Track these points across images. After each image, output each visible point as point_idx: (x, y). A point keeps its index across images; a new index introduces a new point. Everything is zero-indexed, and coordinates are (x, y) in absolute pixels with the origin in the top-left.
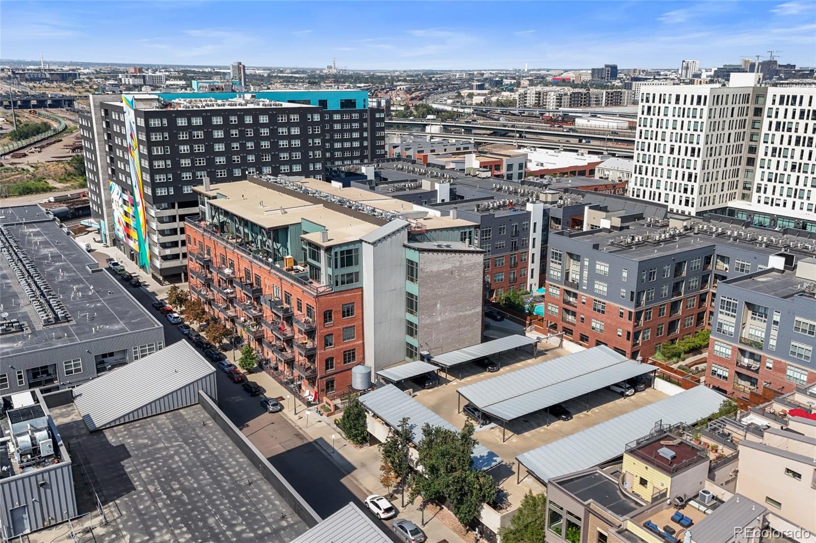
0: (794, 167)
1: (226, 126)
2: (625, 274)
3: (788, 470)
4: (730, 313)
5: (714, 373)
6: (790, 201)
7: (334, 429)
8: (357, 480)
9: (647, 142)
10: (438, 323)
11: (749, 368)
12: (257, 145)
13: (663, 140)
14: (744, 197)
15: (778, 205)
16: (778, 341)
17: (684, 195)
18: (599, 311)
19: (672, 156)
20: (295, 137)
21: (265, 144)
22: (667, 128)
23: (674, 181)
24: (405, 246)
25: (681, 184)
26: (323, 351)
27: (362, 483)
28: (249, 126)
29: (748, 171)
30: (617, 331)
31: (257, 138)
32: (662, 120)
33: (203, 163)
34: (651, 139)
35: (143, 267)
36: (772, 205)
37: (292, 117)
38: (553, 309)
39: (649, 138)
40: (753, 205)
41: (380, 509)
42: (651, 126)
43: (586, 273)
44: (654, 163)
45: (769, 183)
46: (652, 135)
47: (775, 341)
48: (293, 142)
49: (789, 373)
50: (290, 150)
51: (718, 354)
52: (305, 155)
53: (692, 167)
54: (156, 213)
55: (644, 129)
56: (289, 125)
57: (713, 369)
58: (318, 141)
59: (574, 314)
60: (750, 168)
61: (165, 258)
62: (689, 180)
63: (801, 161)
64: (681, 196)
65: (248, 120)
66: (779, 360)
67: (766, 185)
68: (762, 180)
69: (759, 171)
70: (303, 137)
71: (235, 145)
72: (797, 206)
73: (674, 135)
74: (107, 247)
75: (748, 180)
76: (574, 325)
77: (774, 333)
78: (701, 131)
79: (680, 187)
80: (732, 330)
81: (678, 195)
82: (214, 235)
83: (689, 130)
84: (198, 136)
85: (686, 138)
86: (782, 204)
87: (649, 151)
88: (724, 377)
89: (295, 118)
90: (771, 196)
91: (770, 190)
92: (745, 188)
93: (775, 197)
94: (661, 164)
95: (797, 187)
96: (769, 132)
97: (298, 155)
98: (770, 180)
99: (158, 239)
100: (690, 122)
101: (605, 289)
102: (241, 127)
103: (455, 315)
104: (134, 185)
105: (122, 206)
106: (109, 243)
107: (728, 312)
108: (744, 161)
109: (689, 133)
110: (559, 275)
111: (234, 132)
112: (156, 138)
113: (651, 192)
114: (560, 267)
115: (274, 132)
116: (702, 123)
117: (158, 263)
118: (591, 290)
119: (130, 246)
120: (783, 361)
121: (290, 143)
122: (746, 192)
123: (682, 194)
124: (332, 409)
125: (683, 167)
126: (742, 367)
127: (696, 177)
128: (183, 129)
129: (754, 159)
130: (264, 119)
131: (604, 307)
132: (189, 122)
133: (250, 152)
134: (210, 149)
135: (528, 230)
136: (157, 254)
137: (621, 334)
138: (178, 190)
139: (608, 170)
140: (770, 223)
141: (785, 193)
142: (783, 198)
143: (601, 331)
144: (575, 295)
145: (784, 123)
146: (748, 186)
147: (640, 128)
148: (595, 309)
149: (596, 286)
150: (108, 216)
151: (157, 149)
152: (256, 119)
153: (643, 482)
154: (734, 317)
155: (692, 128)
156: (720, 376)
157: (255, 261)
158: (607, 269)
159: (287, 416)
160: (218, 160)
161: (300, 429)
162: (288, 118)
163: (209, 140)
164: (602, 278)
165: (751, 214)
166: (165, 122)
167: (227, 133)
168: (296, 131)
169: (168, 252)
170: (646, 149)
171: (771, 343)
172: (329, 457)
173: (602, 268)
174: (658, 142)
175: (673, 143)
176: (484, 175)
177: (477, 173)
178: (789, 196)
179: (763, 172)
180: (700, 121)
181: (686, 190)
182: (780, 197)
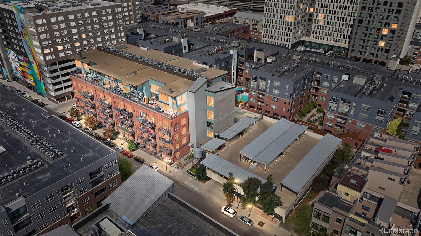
0: (328, 23)
1: (76, 19)
2: (287, 87)
3: (389, 178)
4: (335, 103)
5: (326, 125)
6: (326, 37)
7: (188, 175)
8: (211, 200)
9: (269, 13)
10: (220, 121)
11: (340, 122)
12: (93, 27)
13: (277, 13)
14: (307, 35)
15: (321, 39)
16: (354, 113)
17: (286, 37)
18: (275, 101)
19: (281, 20)
20: (110, 21)
21: (97, 26)
22: (278, 7)
23: (282, 31)
24: (206, 90)
25: (285, 32)
26: (175, 141)
27: (214, 200)
28: (87, 18)
29: (308, 24)
30: (283, 109)
31: (92, 23)
32: (276, 4)
33: (68, 40)
34: (271, 12)
35: (40, 94)
36: (319, 39)
37: (108, 11)
38: (253, 100)
39: (270, 12)
40: (312, 39)
41: (231, 213)
42: (271, 7)
43: (269, 86)
44: (272, 23)
45: (318, 30)
46: (271, 10)
47: (353, 113)
48: (110, 24)
49: (357, 124)
50: (109, 27)
51: (328, 118)
52: (116, 29)
53: (290, 25)
54: (48, 69)
55: (268, 8)
56: (107, 15)
57: (326, 123)
58: (121, 21)
59: (263, 102)
60: (310, 23)
61: (56, 90)
62: (288, 31)
63: (331, 21)
64: (285, 38)
65: (87, 15)
66: (354, 120)
67: (316, 31)
68: (315, 28)
69: (314, 25)
70: (114, 20)
71: (82, 29)
72: (329, 39)
73: (282, 11)
74: (10, 82)
75: (309, 28)
76: (263, 107)
77: (353, 110)
78: (294, 9)
79: (284, 34)
80: (335, 109)
81: (283, 37)
82: (93, 83)
83: (288, 9)
84: (63, 26)
85: (287, 12)
86: (323, 39)
87: (270, 17)
88: (330, 126)
89: (109, 11)
90: (318, 35)
91: (318, 33)
92: (307, 31)
93: (320, 36)
94: (276, 23)
95: (329, 31)
96: (318, 8)
97: (112, 30)
98: (318, 28)
99: (51, 82)
100: (289, 5)
101: (278, 93)
102: (84, 19)
103: (226, 116)
104: (27, 52)
105: (17, 62)
106: (10, 79)
107: (334, 102)
108: (307, 20)
109: (288, 10)
110: (256, 86)
111: (80, 22)
112: (41, 30)
113: (271, 36)
114: (256, 83)
115: (100, 20)
116: (294, 6)
117: (53, 94)
118: (271, 92)
119: (27, 82)
120: (356, 120)
121: (108, 24)
122: (308, 33)
123: (285, 37)
124: (183, 165)
125: (285, 25)
126: (338, 122)
127: (291, 29)
128: (54, 23)
129: (311, 19)
130: (94, 13)
131: (277, 100)
132: (57, 19)
133: (90, 31)
134: (69, 32)
135: (232, 62)
136: (52, 89)
137: (285, 110)
138: (57, 55)
139: (239, 18)
140: (318, 47)
141: (324, 34)
142: (323, 36)
143: (276, 109)
144: (263, 95)
145: (325, 4)
146: (308, 30)
147: (266, 7)
148: (273, 101)
149: (274, 91)
150: (7, 66)
151: (43, 36)
152: (90, 14)
153: (347, 194)
154: (336, 104)
155: (290, 8)
156: (329, 126)
157: (126, 99)
158: (279, 85)
159: (163, 172)
160: (74, 37)
161: (173, 177)
162: (106, 11)
163: (69, 28)
164: (276, 88)
165: (310, 43)
166: (44, 20)
167: (77, 23)
168: (110, 18)
169: (57, 87)
170: (269, 16)
171: (351, 114)
172: (193, 190)
173: (277, 84)
174: (274, 14)
175: (281, 14)
176: (197, 30)
177: (194, 29)
178: (326, 35)
179: (315, 25)
180: (293, 5)
181: (287, 35)
182: (322, 36)
